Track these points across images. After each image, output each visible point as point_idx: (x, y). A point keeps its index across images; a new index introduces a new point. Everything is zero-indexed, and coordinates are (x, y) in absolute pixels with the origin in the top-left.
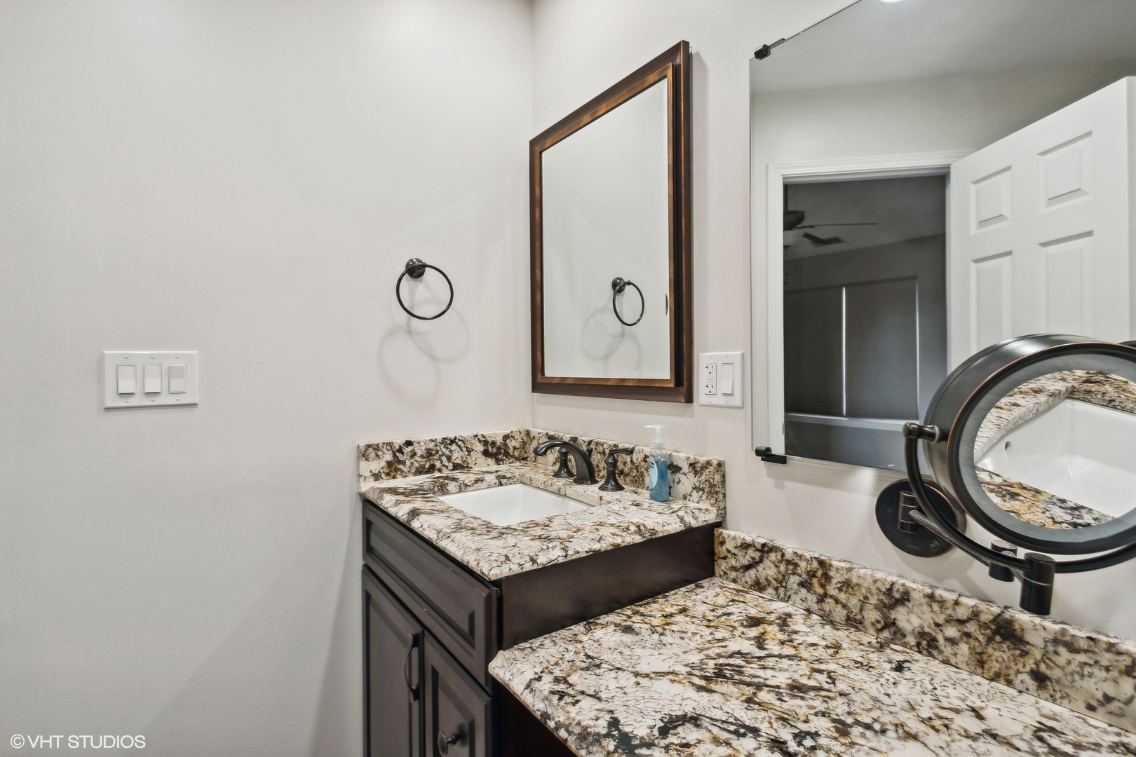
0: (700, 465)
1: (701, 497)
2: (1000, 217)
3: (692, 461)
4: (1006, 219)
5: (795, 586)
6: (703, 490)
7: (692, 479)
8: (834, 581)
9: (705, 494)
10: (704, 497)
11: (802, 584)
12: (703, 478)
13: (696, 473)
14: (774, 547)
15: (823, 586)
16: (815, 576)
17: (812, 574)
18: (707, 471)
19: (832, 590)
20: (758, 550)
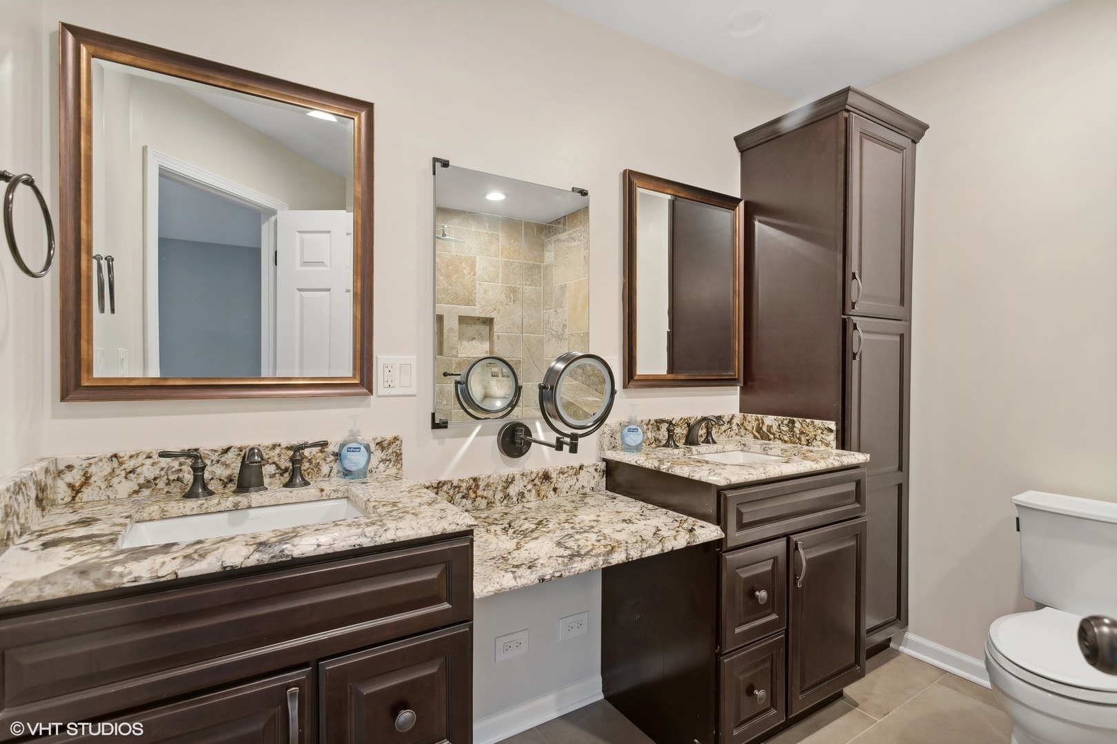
0: (387, 442)
1: (388, 466)
2: (321, 263)
3: (379, 440)
4: (326, 266)
5: (459, 500)
6: (390, 460)
7: (378, 455)
8: (481, 487)
9: (392, 463)
10: (391, 465)
11: (463, 497)
12: (390, 451)
13: (383, 449)
14: (445, 482)
15: (475, 492)
16: (471, 489)
17: (469, 488)
18: (394, 445)
19: (480, 492)
20: (435, 488)
